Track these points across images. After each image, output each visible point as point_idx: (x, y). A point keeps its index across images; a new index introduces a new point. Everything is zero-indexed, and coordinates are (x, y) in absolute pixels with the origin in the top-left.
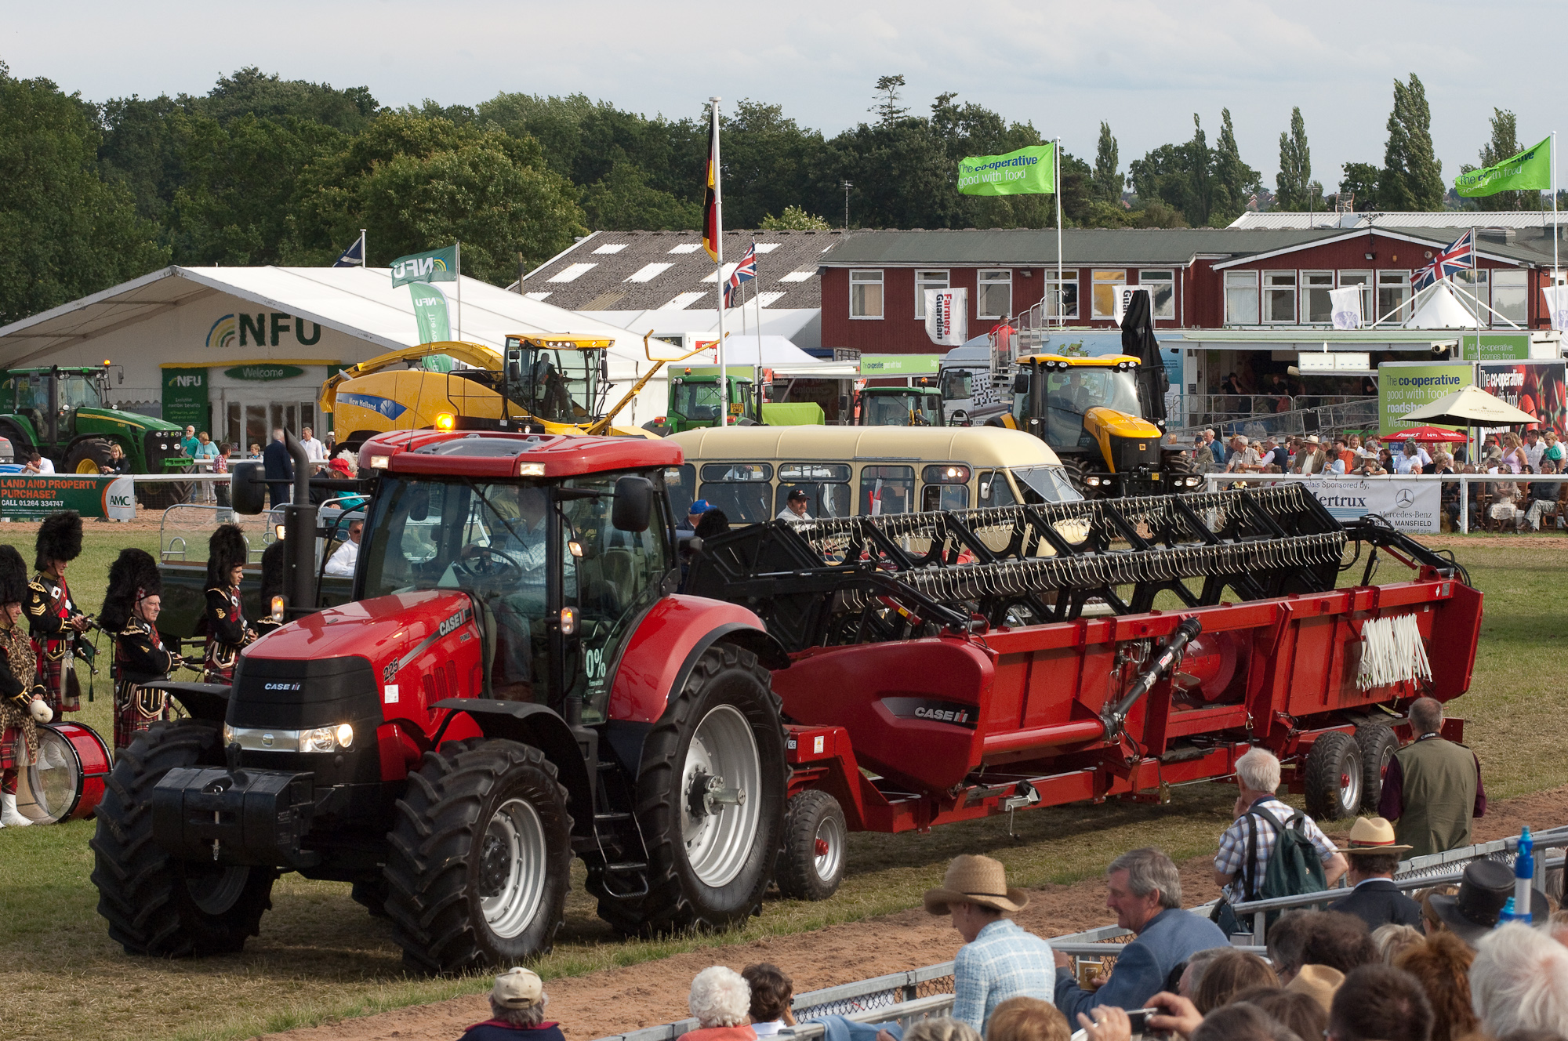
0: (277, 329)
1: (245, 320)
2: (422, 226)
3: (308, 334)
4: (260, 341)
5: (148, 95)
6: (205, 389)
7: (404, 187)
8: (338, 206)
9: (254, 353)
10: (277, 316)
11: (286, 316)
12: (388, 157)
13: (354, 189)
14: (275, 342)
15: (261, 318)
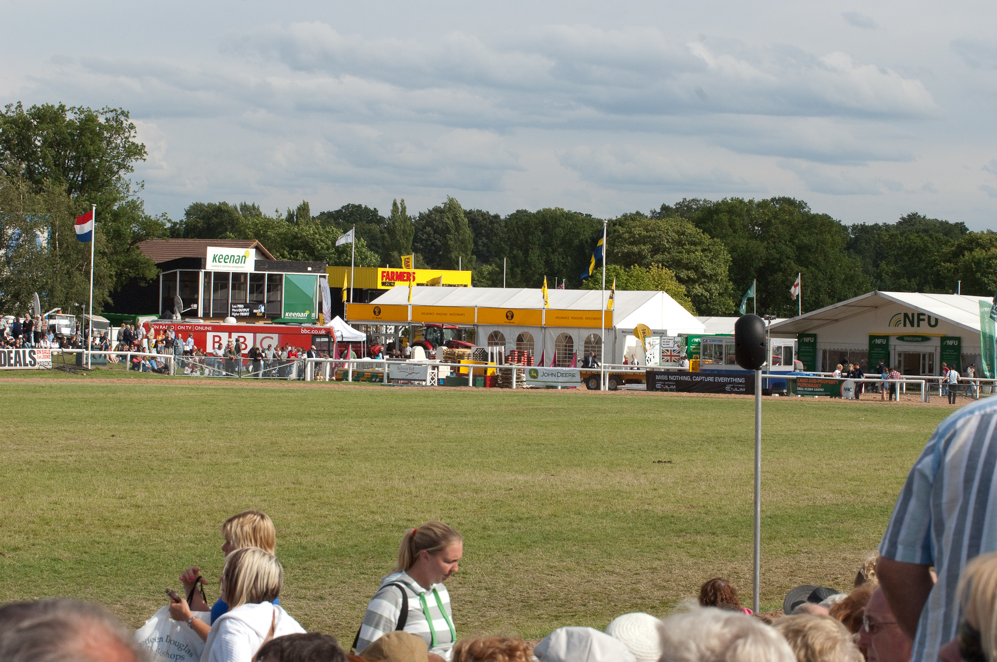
0: (919, 320)
1: (906, 315)
2: (986, 280)
3: (933, 323)
4: (912, 325)
5: (870, 223)
6: (887, 345)
7: (978, 263)
8: (949, 271)
9: (909, 330)
10: (919, 314)
11: (924, 314)
12: (971, 250)
13: (956, 264)
14: (918, 326)
15: (913, 315)
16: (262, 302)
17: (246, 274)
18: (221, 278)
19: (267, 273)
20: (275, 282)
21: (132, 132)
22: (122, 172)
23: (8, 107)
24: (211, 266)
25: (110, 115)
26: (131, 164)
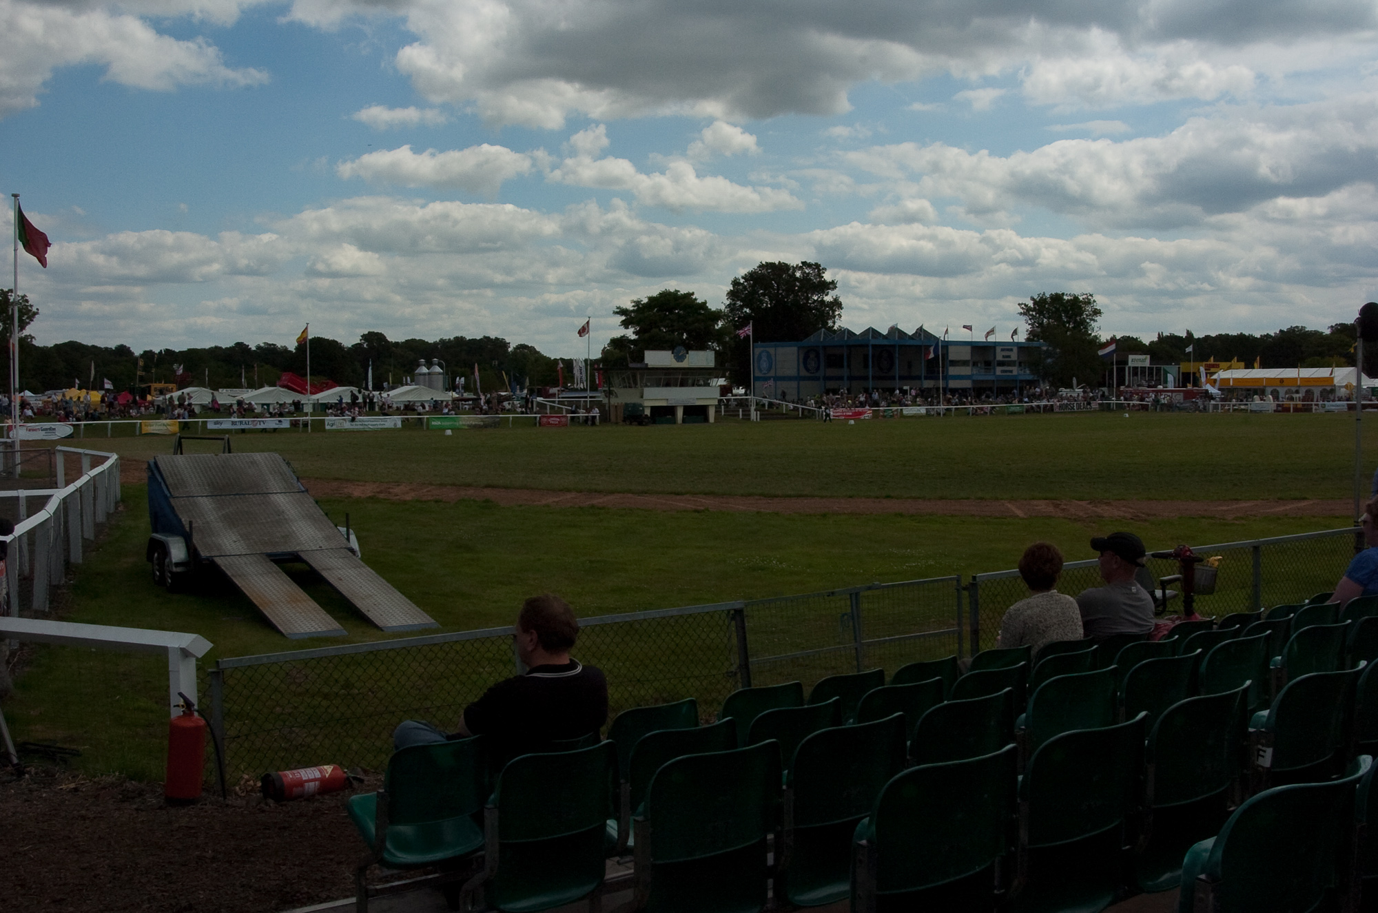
16: (1153, 380)
17: (1145, 367)
18: (1135, 368)
19: (1155, 366)
20: (1158, 370)
21: (1095, 304)
22: (1092, 322)
23: (1039, 295)
24: (1130, 364)
25: (1084, 296)
26: (1096, 319)
